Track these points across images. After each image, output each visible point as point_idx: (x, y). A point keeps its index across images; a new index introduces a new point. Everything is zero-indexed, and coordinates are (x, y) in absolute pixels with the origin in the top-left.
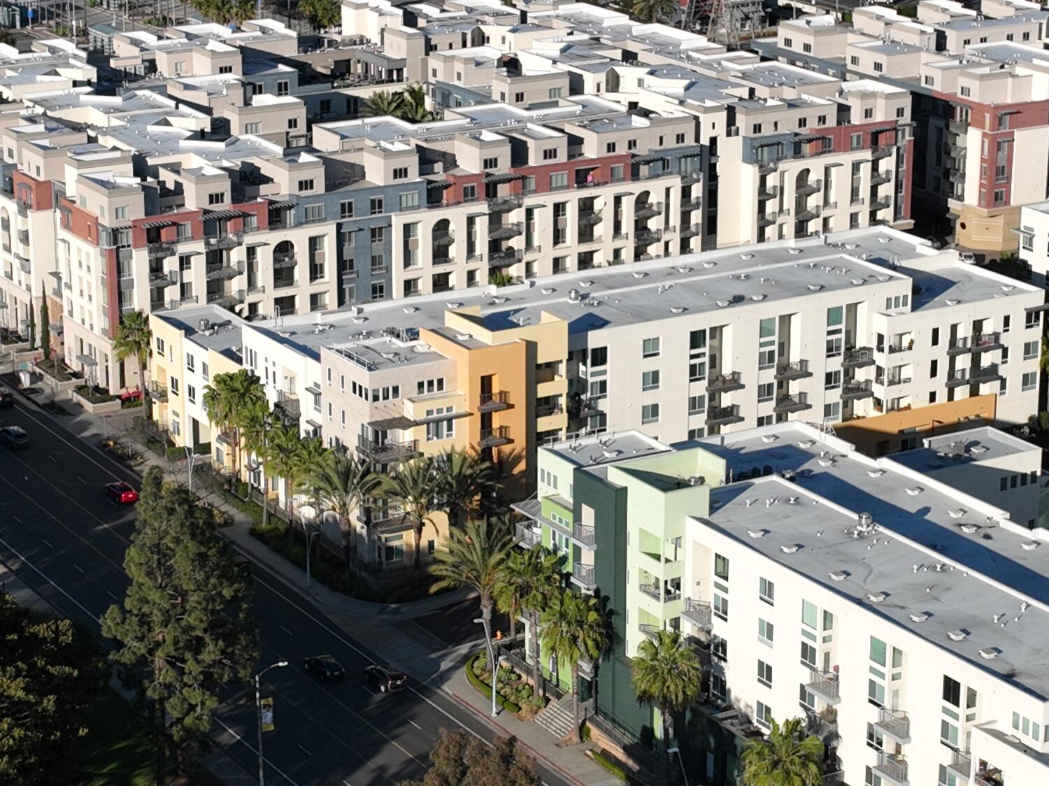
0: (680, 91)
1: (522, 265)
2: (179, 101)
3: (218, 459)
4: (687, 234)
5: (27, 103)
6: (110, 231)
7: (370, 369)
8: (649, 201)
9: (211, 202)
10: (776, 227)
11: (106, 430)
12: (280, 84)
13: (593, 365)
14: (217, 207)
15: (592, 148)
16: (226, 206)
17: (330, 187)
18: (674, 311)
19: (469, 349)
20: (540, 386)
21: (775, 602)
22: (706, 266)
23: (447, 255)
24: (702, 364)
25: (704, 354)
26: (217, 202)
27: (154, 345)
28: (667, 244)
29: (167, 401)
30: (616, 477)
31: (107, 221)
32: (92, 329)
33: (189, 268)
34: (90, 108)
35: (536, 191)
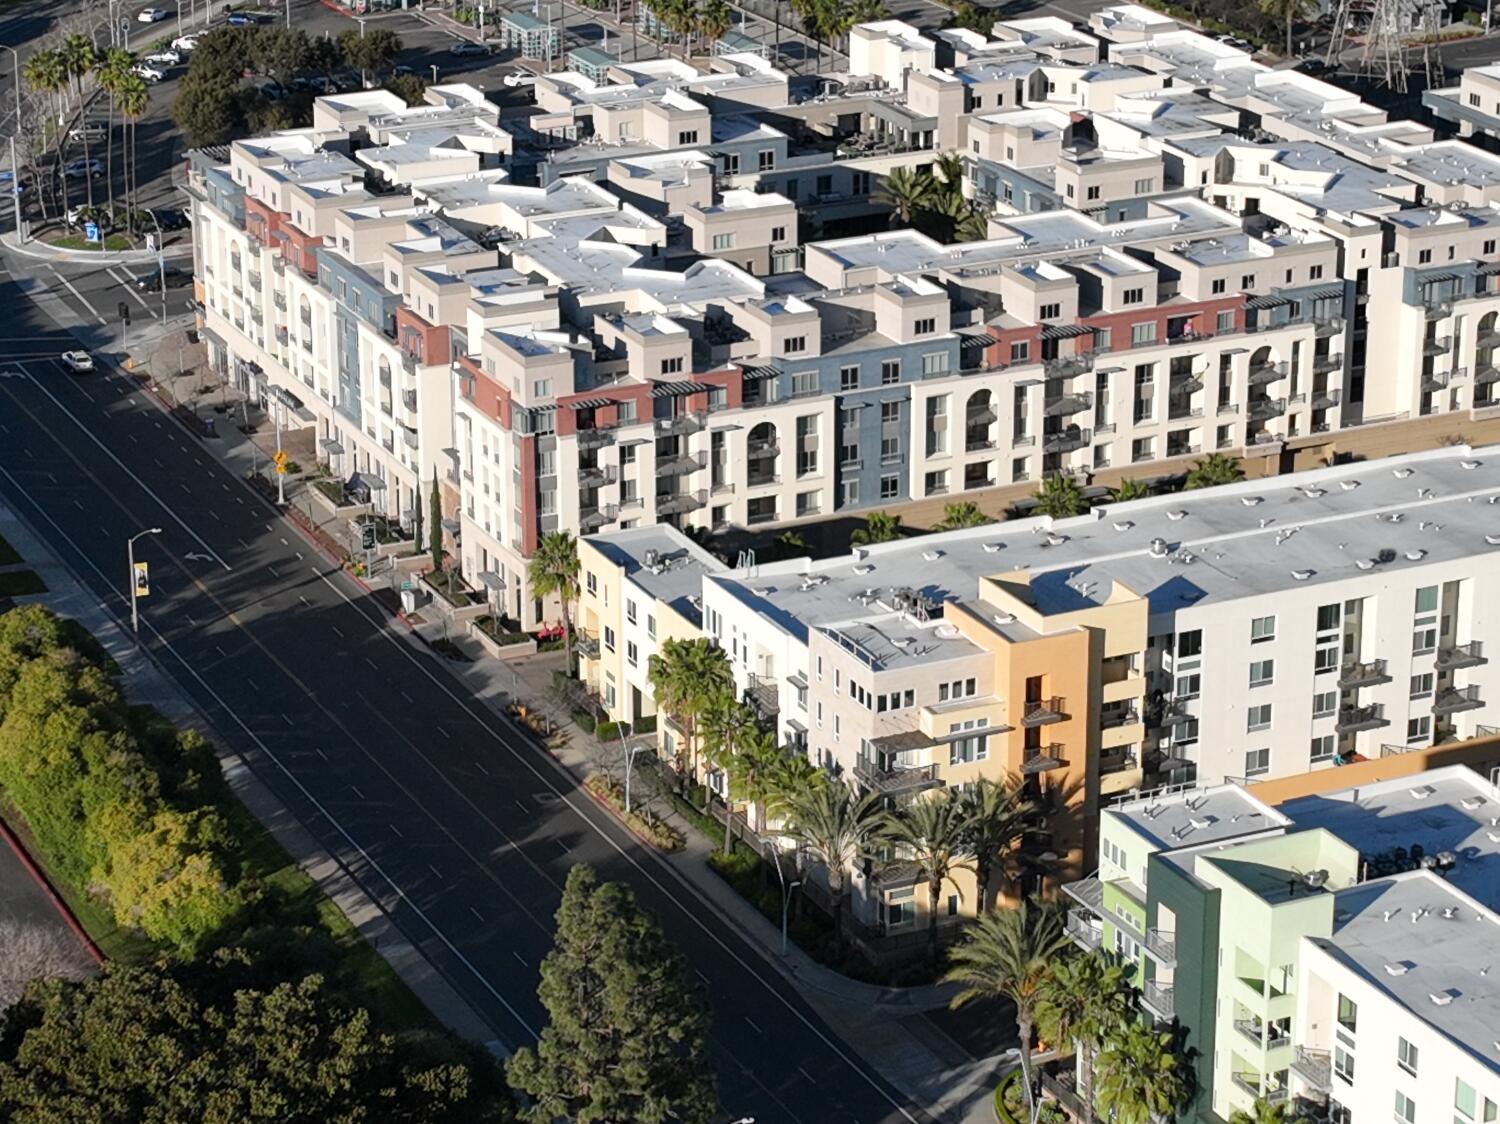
0: (1318, 192)
1: (1090, 451)
2: (625, 196)
3: (666, 748)
4: (1321, 403)
5: (416, 194)
6: (527, 413)
7: (876, 668)
8: (1270, 359)
9: (665, 370)
10: (1447, 392)
11: (517, 691)
12: (762, 155)
13: (1182, 654)
14: (671, 378)
15: (1192, 287)
16: (685, 374)
17: (829, 342)
18: (1297, 576)
19: (1011, 641)
20: (1108, 688)
21: (1418, 1073)
22: (1345, 487)
23: (986, 438)
24: (1333, 651)
25: (1337, 637)
26: (673, 370)
27: (582, 580)
28: (1293, 418)
29: (599, 657)
30: (1206, 874)
31: (523, 399)
32: (499, 538)
33: (633, 461)
34: (502, 204)
35: (1111, 349)
